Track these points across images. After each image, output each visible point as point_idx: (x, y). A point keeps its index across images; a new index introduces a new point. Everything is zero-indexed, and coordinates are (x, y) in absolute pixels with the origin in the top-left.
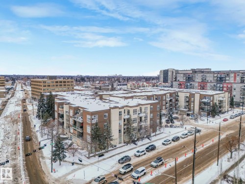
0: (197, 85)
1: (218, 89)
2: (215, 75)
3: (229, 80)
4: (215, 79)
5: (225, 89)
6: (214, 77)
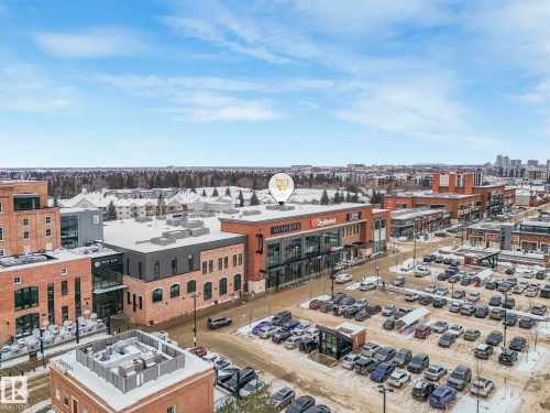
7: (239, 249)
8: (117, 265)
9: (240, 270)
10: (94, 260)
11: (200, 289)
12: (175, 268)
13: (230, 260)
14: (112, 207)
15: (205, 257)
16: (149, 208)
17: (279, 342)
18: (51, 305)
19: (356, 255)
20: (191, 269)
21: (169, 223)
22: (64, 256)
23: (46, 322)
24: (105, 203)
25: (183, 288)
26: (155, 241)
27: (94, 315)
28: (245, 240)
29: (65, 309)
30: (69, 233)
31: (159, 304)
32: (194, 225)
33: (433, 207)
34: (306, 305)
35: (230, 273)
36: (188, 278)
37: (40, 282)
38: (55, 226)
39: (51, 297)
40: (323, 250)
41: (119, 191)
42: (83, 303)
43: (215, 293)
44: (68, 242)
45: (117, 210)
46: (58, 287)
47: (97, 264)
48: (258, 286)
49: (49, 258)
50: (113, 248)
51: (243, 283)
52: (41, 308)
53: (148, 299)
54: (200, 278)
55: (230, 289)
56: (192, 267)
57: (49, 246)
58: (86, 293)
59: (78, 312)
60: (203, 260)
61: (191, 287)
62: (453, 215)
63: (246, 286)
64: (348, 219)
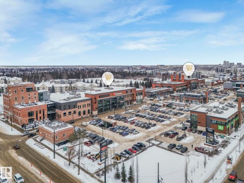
7: (89, 102)
8: (54, 106)
9: (90, 108)
10: (48, 105)
11: (77, 113)
12: (70, 107)
13: (87, 105)
14: (53, 87)
15: (78, 104)
16: (66, 87)
17: (95, 125)
18: (37, 116)
19: (131, 104)
20: (74, 107)
21: (70, 94)
22: (40, 104)
23: (36, 120)
24: (51, 85)
25: (72, 112)
26: (64, 100)
27: (48, 119)
28: (91, 99)
29: (40, 117)
30: (41, 97)
31: (65, 117)
32: (78, 95)
33: (168, 87)
34: (107, 117)
35: (86, 109)
36: (73, 110)
37: (34, 110)
38: (37, 96)
39: (37, 114)
40: (117, 102)
41: (56, 80)
42: (45, 116)
43: (82, 114)
44: (40, 100)
45: (55, 88)
46: (39, 112)
47: (49, 106)
48: (95, 113)
49: (36, 104)
50: (53, 102)
51: (90, 112)
52: (34, 117)
53: (62, 115)
54: (77, 110)
55: (87, 113)
56: (75, 107)
57: (35, 101)
58: (46, 113)
59: (44, 118)
60: (78, 105)
61: (75, 112)
62: (174, 90)
63: (92, 112)
64: (127, 93)
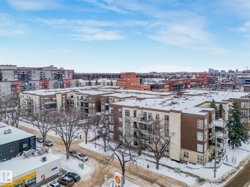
0: (37, 84)
1: (59, 86)
2: (53, 72)
3: (64, 77)
4: (54, 76)
5: (65, 85)
6: (52, 74)
7: (169, 86)
9: (169, 90)
54: (164, 90)
60: (165, 87)
